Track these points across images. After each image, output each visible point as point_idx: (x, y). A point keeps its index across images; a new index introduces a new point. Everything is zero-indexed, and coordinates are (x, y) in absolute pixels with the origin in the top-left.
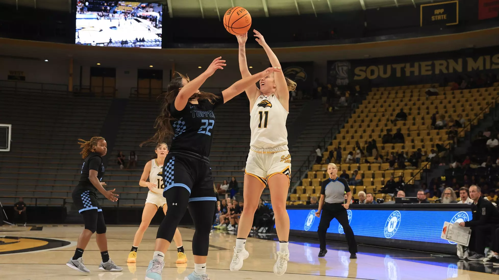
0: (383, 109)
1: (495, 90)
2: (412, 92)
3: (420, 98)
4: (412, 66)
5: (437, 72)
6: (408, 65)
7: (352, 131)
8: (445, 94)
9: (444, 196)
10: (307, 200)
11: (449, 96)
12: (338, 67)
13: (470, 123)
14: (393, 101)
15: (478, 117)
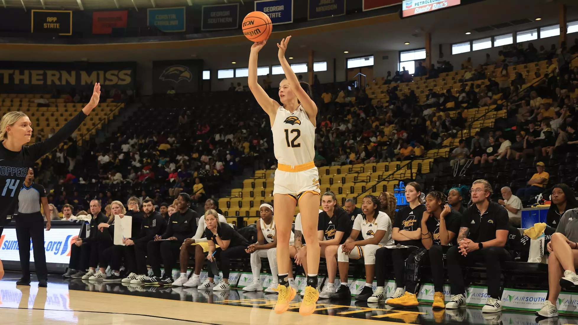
1: (108, 106)
2: (21, 101)
3: (30, 108)
4: (22, 73)
5: (49, 82)
6: (17, 72)
8: (57, 106)
11: (62, 109)
13: (82, 138)
15: (90, 132)
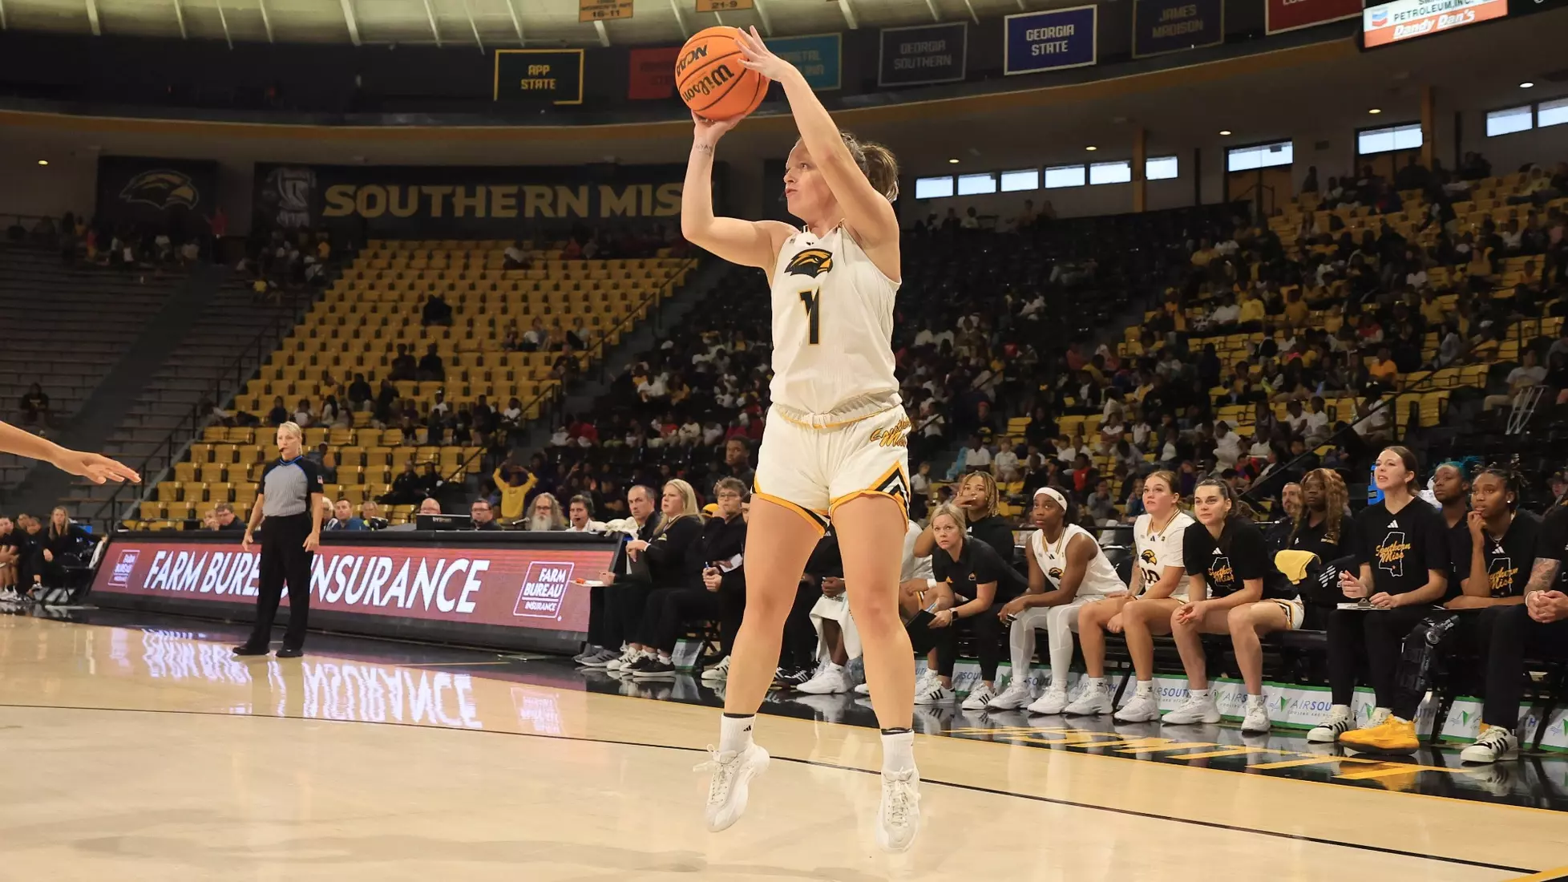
0: (394, 295)
1: (660, 265)
2: (467, 257)
3: (487, 272)
4: (471, 194)
5: (530, 213)
6: (460, 190)
7: (314, 344)
8: (546, 267)
9: (533, 512)
10: (186, 518)
11: (557, 273)
12: (284, 180)
13: (603, 340)
14: (421, 277)
15: (621, 327)
